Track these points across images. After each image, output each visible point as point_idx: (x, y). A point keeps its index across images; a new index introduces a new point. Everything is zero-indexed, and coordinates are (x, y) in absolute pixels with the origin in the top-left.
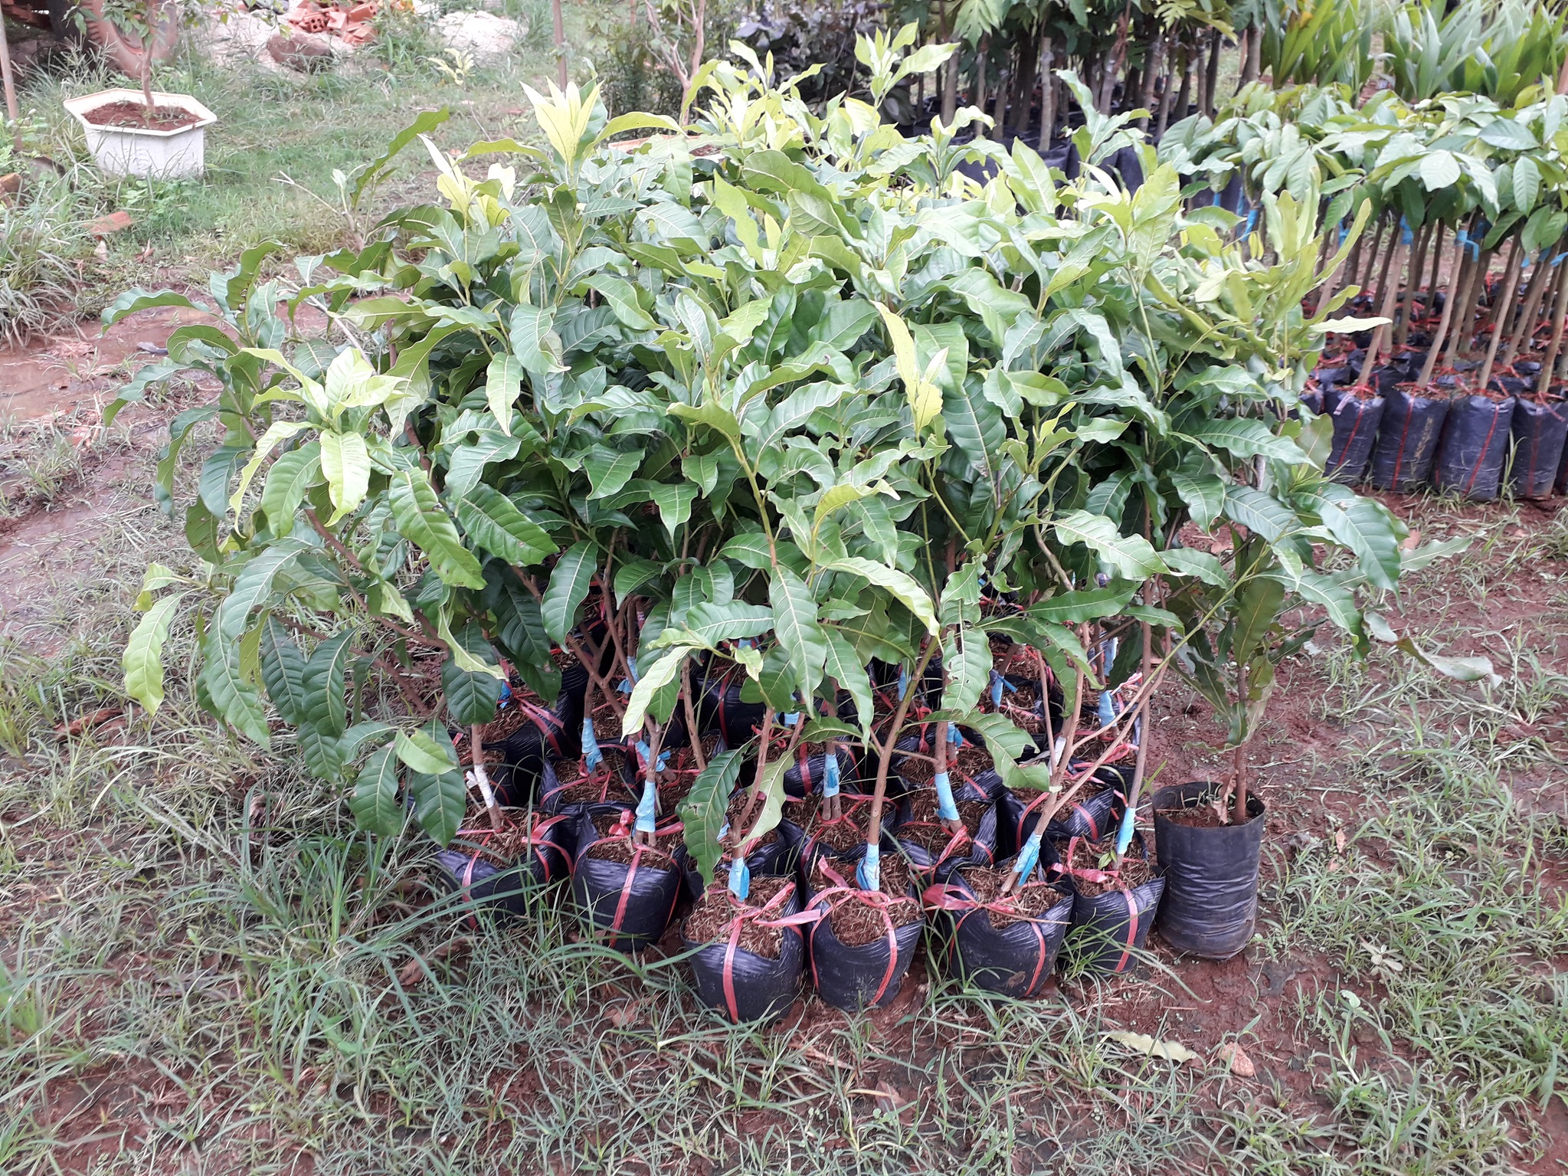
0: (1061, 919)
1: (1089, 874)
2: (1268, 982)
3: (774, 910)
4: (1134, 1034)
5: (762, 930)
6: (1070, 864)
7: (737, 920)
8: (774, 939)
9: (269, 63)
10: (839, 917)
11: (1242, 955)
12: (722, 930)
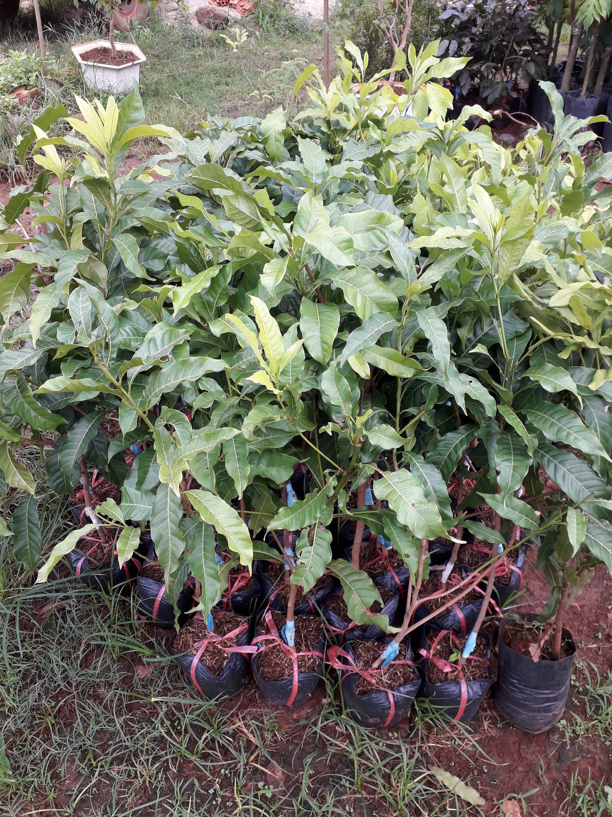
0: (408, 693)
1: (440, 663)
2: (559, 759)
3: (231, 639)
4: (448, 774)
5: (220, 651)
6: (432, 652)
7: (206, 642)
8: (225, 658)
9: (195, 24)
10: (266, 654)
11: (548, 733)
12: (195, 645)
